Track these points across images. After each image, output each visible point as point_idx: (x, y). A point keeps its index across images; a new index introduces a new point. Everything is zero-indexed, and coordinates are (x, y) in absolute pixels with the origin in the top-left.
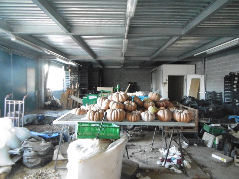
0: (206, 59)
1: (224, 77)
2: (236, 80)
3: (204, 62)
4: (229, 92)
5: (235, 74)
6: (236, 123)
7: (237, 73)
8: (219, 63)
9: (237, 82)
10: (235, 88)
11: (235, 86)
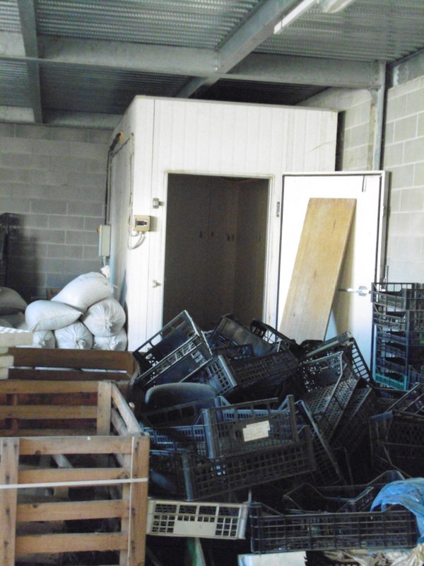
0: (395, 78)
3: (380, 93)
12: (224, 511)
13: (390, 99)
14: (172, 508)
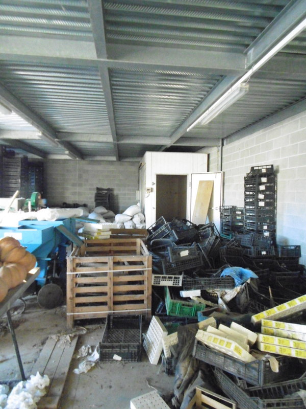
0: (225, 143)
1: (245, 178)
2: (264, 183)
3: (220, 148)
4: (251, 207)
5: (261, 169)
6: (236, 288)
7: (265, 167)
8: (243, 150)
9: (266, 187)
10: (261, 200)
11: (261, 196)
12: (175, 278)
13: (223, 150)
14: (159, 277)
